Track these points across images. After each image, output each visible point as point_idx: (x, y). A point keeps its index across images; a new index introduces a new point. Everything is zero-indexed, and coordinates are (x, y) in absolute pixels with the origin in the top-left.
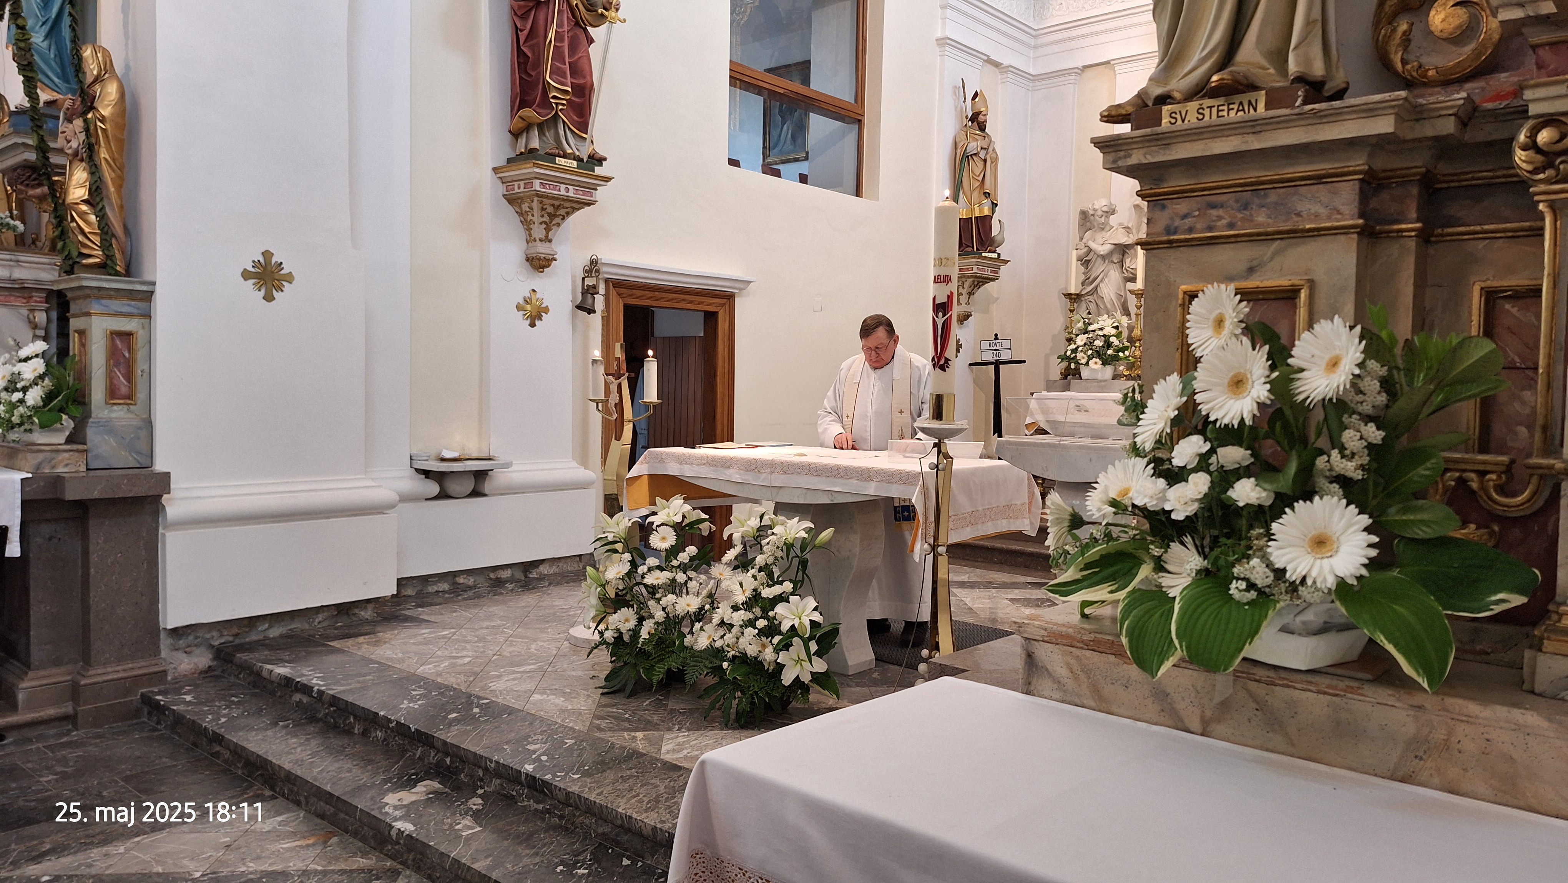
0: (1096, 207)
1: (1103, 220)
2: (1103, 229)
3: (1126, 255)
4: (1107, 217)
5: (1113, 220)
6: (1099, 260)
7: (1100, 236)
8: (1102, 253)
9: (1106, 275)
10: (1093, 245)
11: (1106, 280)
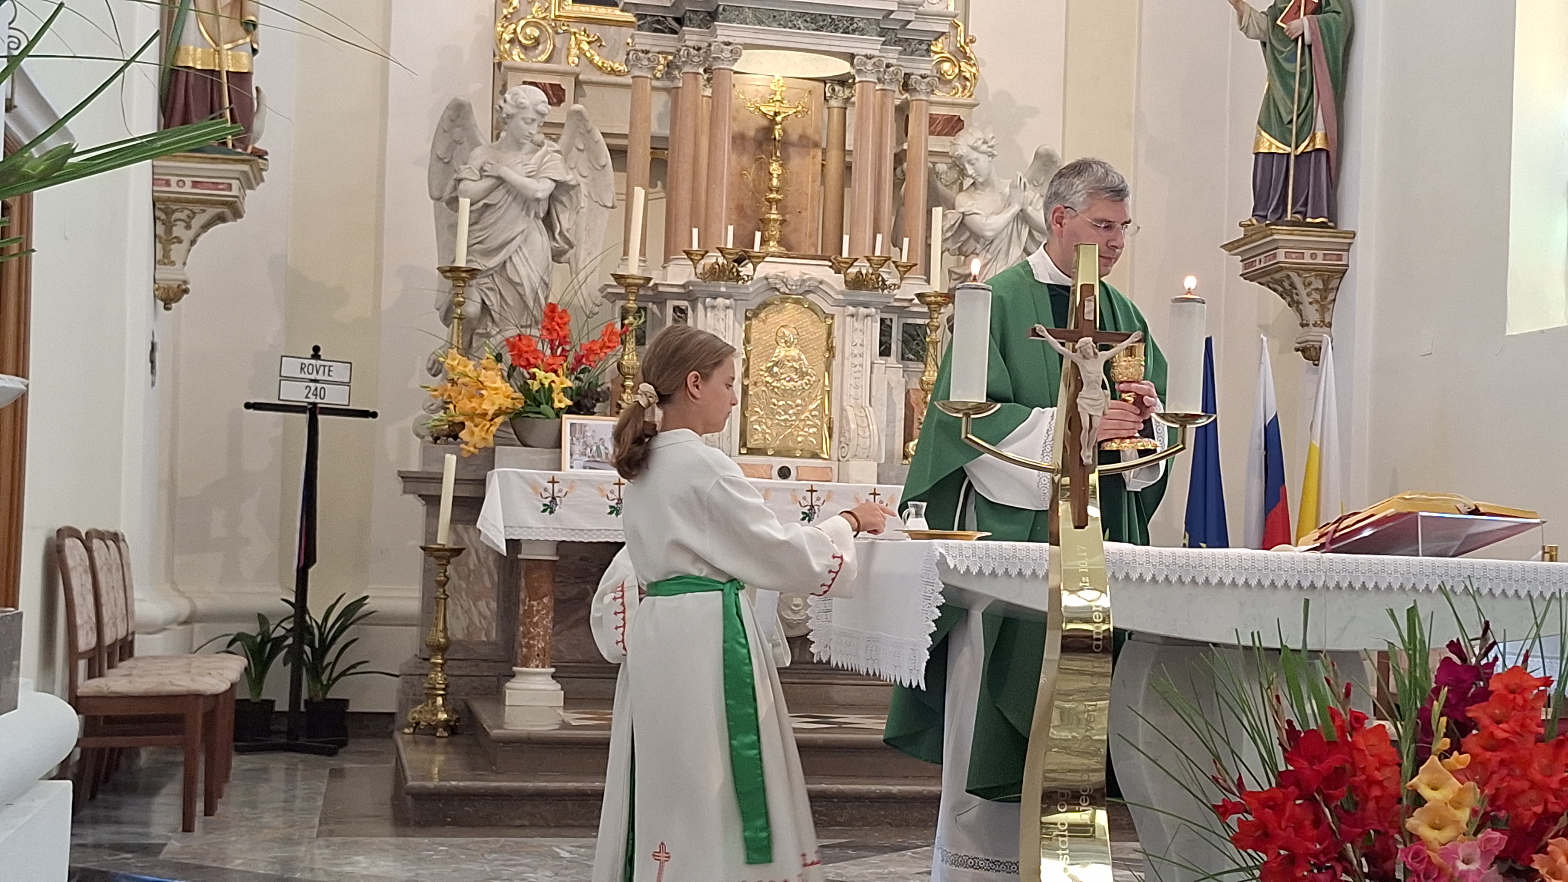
0: (526, 102)
2: (520, 147)
3: (558, 206)
6: (515, 208)
7: (516, 161)
8: (532, 196)
9: (525, 240)
10: (515, 177)
11: (524, 249)
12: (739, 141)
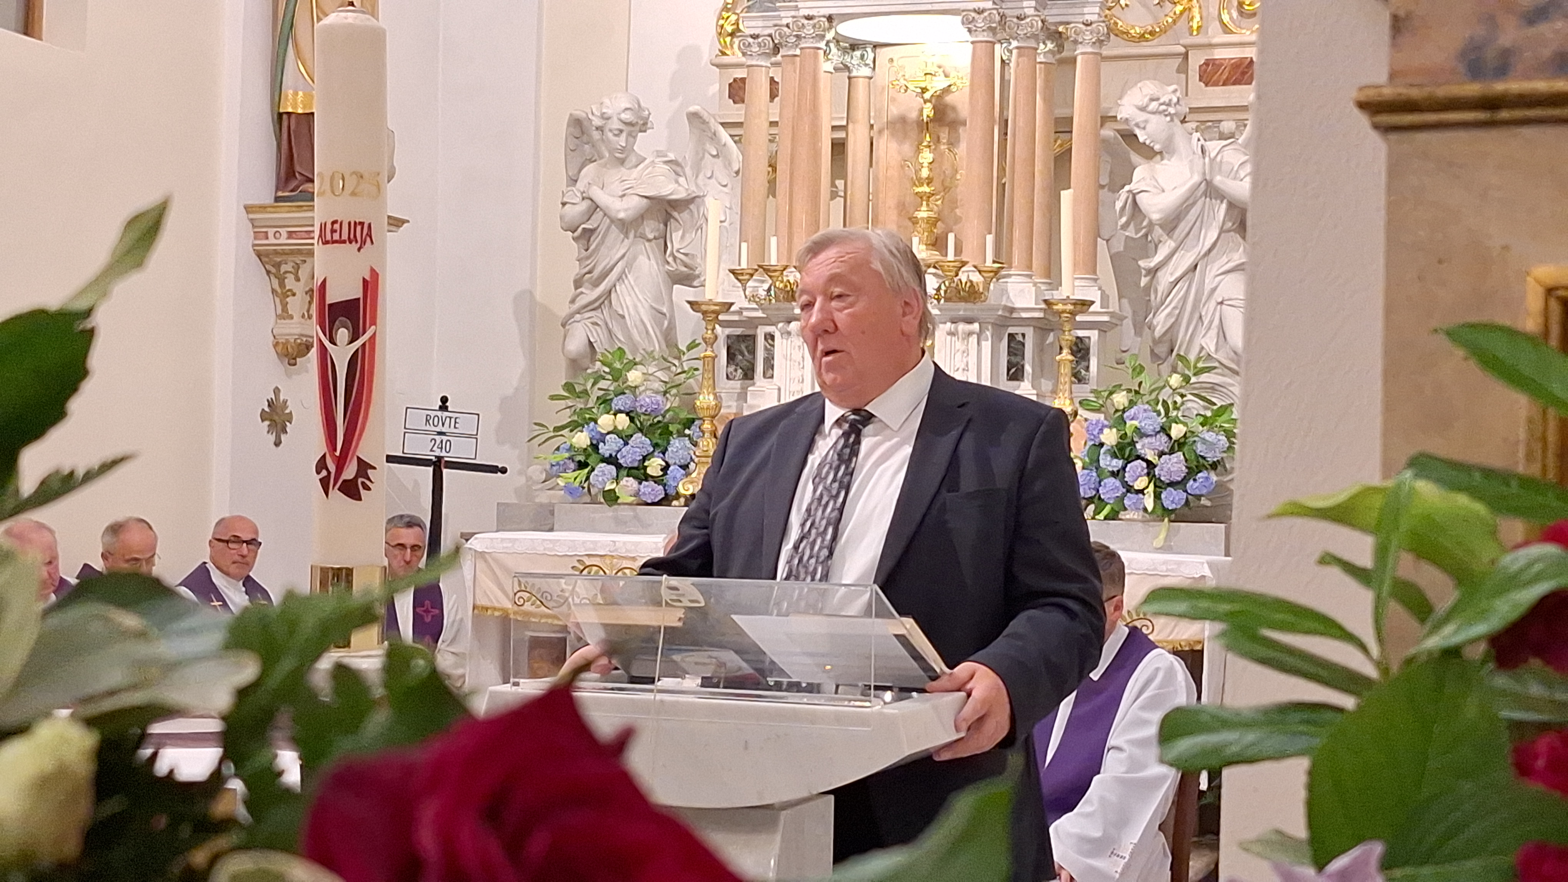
0: (609, 111)
1: (622, 141)
2: (622, 162)
3: (672, 224)
4: (632, 136)
5: (643, 144)
6: (614, 230)
7: (616, 178)
8: (622, 215)
9: (629, 265)
10: (601, 197)
11: (629, 276)
12: (898, 126)
